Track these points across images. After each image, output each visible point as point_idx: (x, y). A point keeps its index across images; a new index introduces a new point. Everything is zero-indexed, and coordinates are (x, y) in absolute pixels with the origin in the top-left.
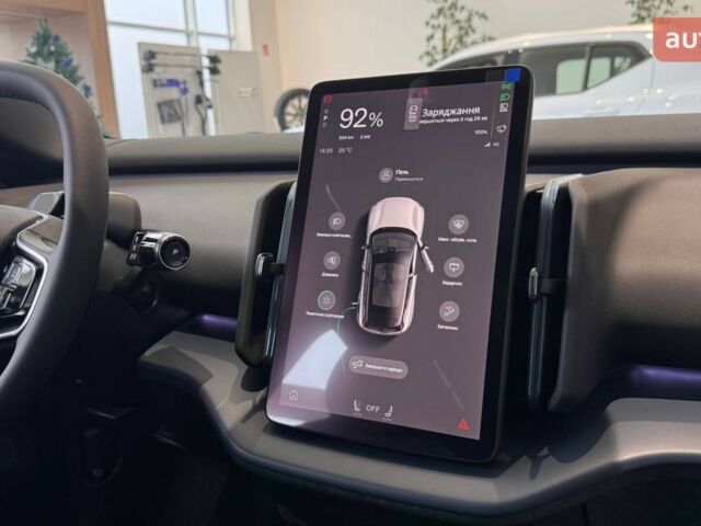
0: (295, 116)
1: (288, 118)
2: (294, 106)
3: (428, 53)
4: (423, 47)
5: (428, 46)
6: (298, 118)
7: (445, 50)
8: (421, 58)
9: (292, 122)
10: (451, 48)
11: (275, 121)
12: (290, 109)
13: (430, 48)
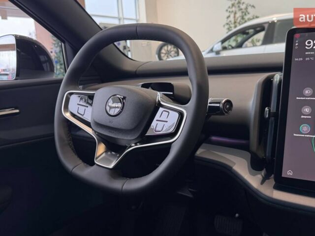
0: (166, 54)
1: (162, 55)
2: (165, 49)
3: (227, 24)
4: (225, 21)
5: (227, 21)
6: (167, 55)
7: (235, 22)
8: (224, 26)
9: (164, 56)
10: (238, 21)
11: (157, 56)
12: (163, 51)
13: (228, 22)
